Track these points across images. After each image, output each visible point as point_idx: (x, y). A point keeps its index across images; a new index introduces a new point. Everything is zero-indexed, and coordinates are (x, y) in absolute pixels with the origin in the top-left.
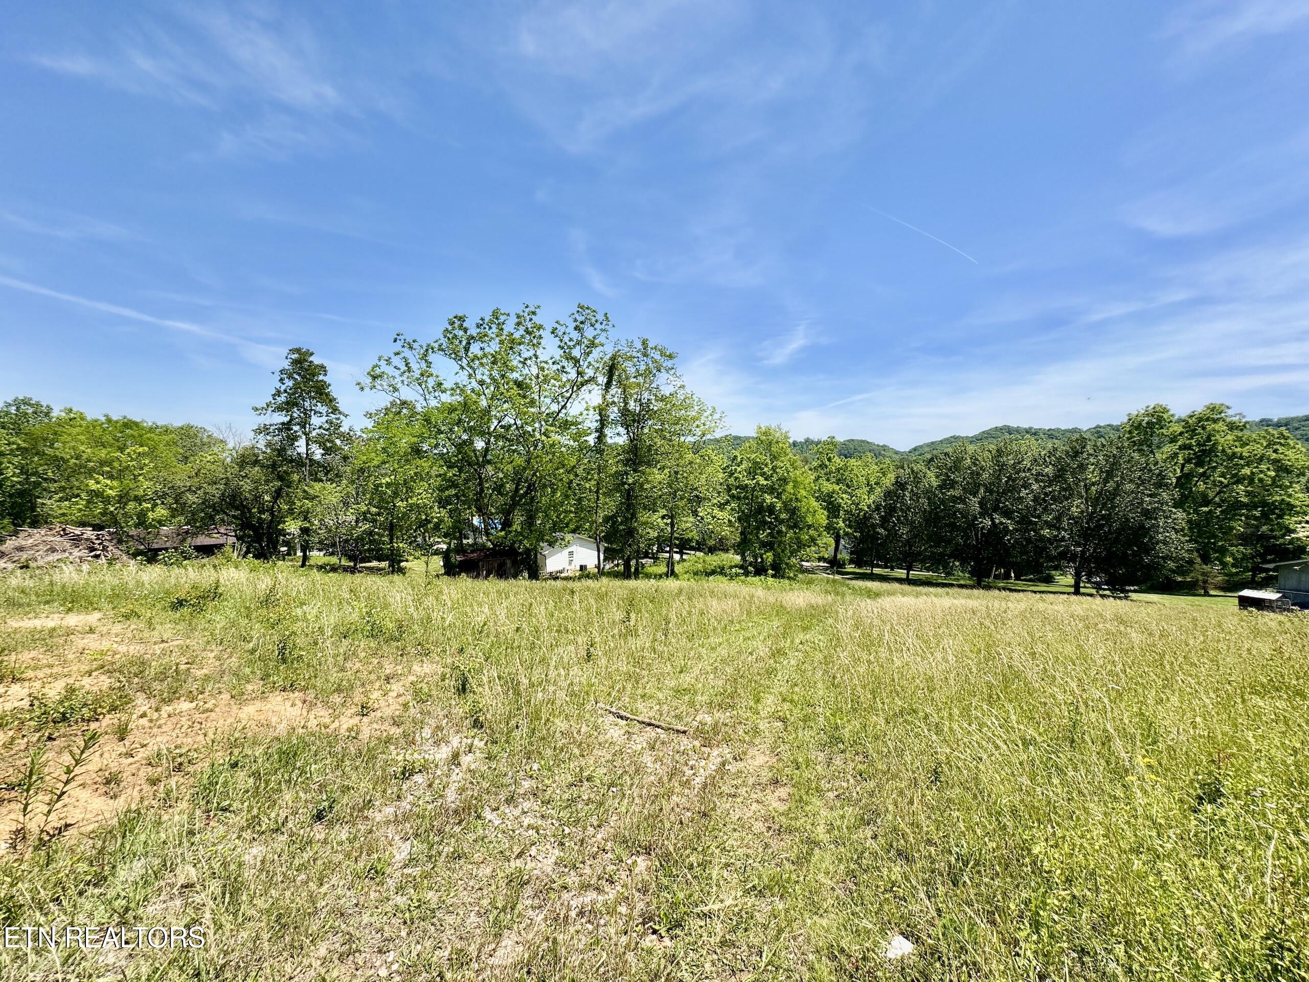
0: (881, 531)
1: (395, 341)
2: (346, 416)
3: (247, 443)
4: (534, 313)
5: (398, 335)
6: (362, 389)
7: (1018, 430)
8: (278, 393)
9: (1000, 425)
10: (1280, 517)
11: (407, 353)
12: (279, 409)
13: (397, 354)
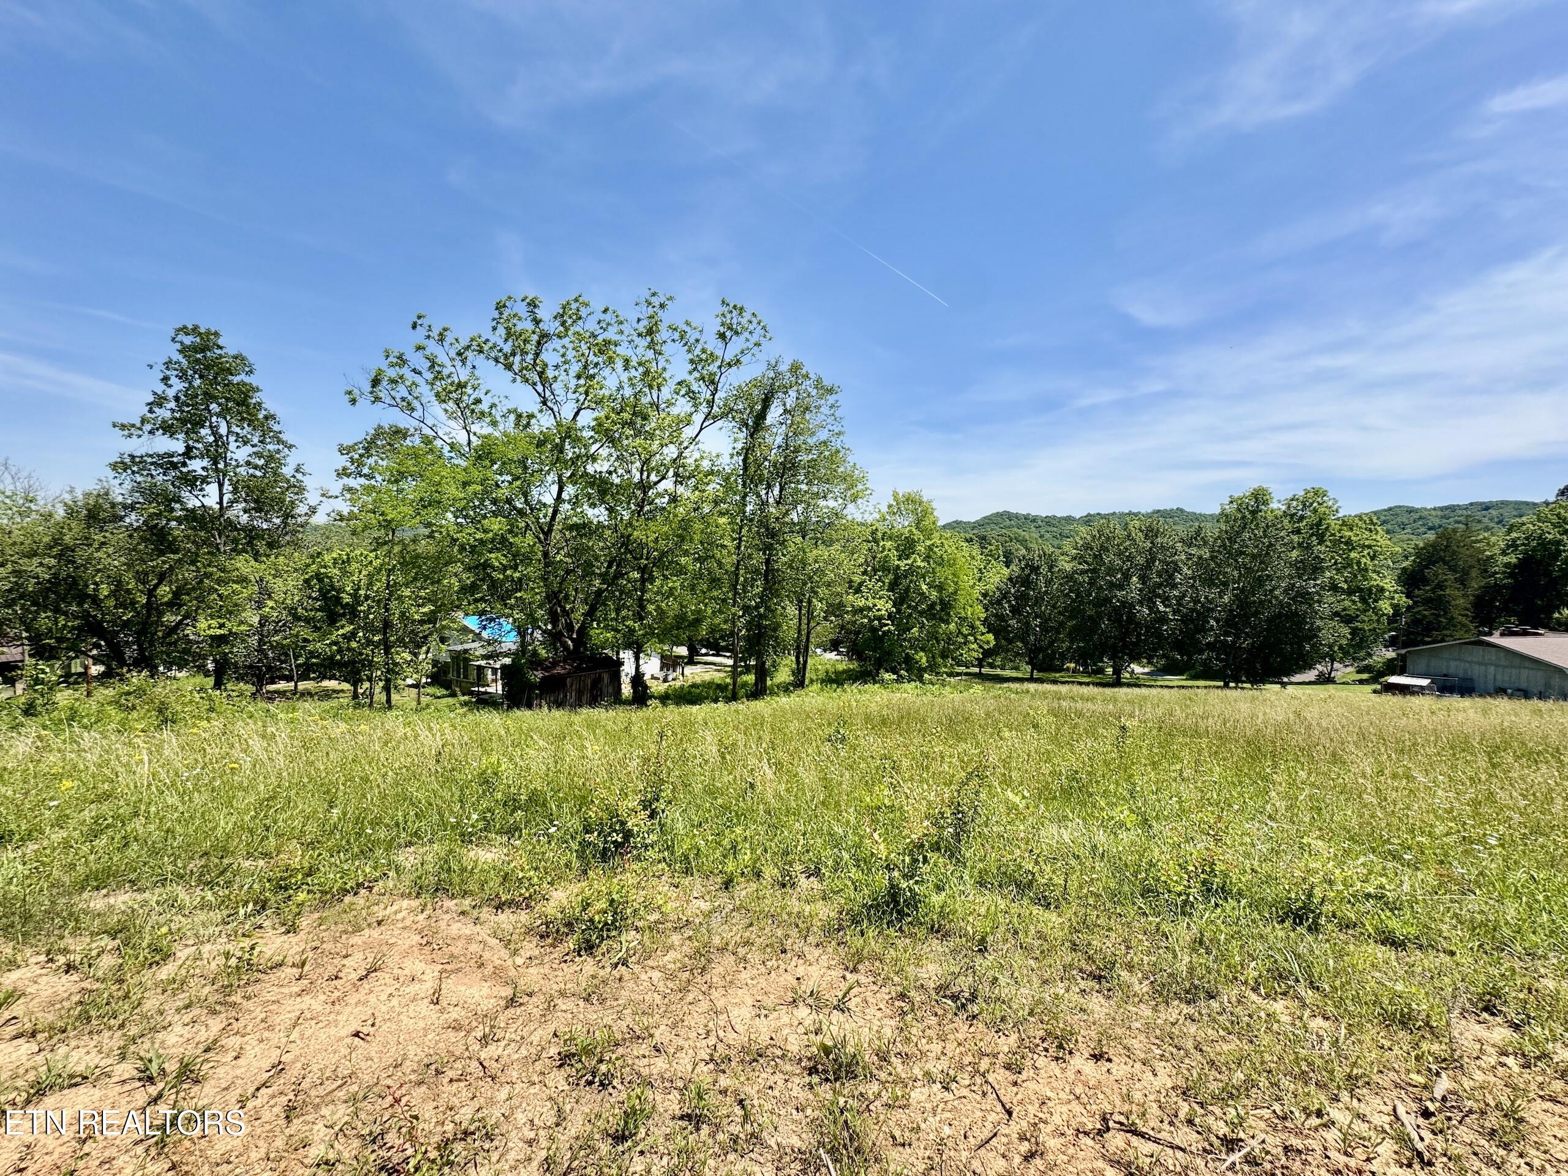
0: (1013, 622)
1: (414, 327)
2: (290, 447)
3: (93, 487)
4: (662, 306)
5: (419, 317)
6: (353, 401)
7: (1017, 516)
8: (159, 401)
9: (1001, 511)
10: (1376, 601)
11: (432, 347)
12: (168, 429)
13: (419, 348)
